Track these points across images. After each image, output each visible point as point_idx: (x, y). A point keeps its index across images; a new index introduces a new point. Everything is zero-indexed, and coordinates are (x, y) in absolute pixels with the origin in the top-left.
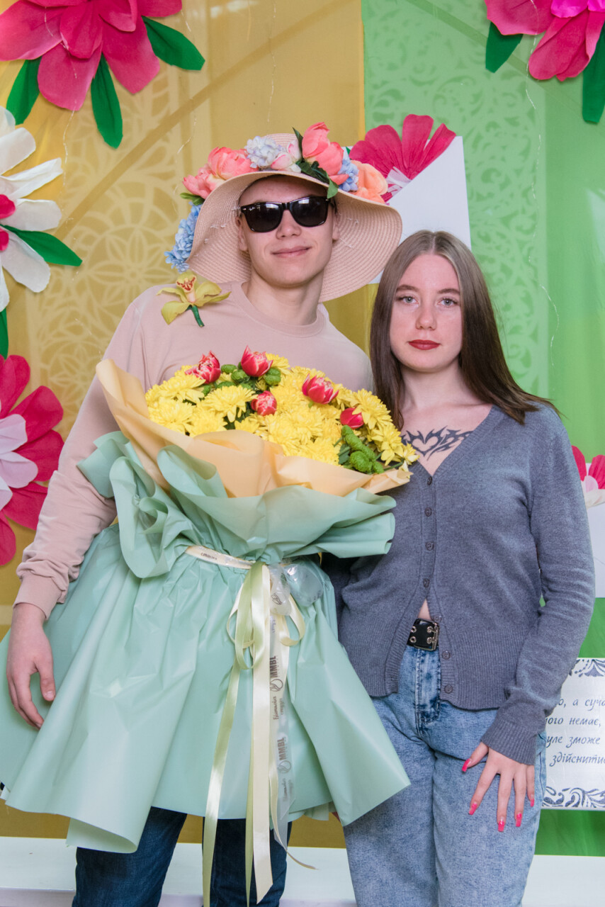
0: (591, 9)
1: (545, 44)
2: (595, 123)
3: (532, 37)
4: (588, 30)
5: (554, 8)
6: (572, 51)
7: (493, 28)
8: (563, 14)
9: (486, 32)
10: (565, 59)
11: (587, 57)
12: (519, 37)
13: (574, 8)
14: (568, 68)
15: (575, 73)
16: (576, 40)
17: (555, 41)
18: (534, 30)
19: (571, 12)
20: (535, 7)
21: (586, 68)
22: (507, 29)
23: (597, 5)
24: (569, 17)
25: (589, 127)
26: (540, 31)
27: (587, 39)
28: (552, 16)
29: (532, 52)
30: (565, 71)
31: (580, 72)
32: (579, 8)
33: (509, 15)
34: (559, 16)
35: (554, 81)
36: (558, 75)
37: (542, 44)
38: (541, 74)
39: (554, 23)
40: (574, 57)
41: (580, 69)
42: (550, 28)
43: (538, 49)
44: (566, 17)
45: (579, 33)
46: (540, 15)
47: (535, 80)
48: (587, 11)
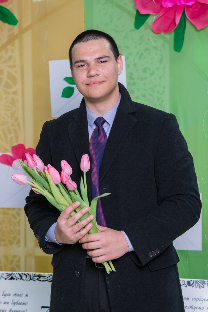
0: (178, 4)
1: (159, 18)
2: (179, 51)
3: (154, 15)
4: (176, 13)
5: (163, 3)
6: (170, 21)
7: (138, 11)
8: (166, 6)
9: (135, 13)
10: (167, 24)
11: (175, 24)
12: (148, 15)
13: (171, 4)
14: (168, 29)
15: (171, 30)
16: (172, 17)
17: (163, 17)
18: (155, 12)
19: (170, 5)
20: (155, 3)
21: (176, 28)
22: (143, 12)
23: (180, 2)
24: (169, 8)
25: (177, 53)
26: (157, 13)
27: (176, 17)
28: (162, 7)
29: (154, 21)
30: (167, 30)
31: (173, 30)
32: (173, 4)
33: (145, 6)
34: (165, 7)
35: (163, 33)
36: (164, 31)
37: (157, 18)
38: (157, 30)
39: (163, 9)
40: (171, 24)
41: (173, 29)
42: (161, 12)
43: (156, 20)
44: (168, 7)
45: (173, 14)
46: (157, 6)
47: (155, 33)
48: (176, 5)
